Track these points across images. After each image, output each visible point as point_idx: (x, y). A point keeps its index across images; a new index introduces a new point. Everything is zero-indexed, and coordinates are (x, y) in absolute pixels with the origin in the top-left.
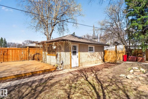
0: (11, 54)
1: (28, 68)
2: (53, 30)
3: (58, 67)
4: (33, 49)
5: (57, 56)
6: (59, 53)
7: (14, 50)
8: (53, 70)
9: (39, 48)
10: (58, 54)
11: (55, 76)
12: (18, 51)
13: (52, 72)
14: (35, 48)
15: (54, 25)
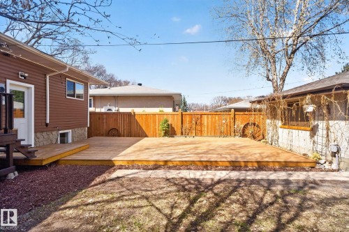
0: (206, 124)
1: (243, 151)
2: (289, 66)
3: (322, 162)
4: (242, 113)
5: (314, 131)
6: (322, 125)
7: (210, 116)
8: (308, 165)
9: (260, 110)
10: (320, 126)
11: (322, 181)
12: (217, 118)
13: (304, 169)
14: (250, 111)
15: (293, 52)
